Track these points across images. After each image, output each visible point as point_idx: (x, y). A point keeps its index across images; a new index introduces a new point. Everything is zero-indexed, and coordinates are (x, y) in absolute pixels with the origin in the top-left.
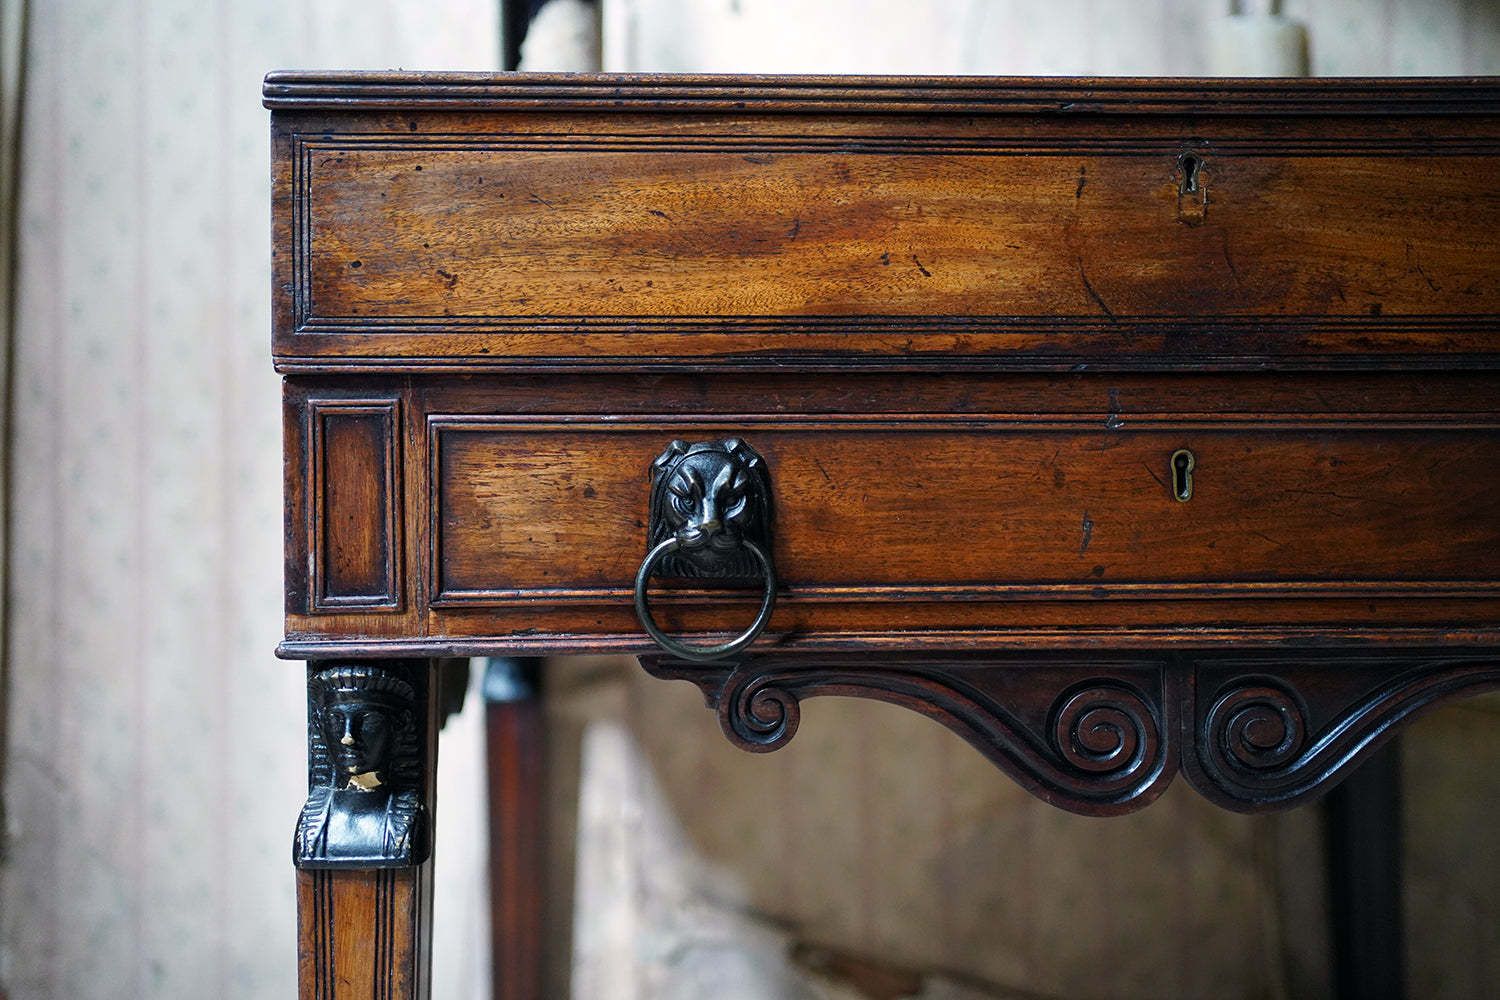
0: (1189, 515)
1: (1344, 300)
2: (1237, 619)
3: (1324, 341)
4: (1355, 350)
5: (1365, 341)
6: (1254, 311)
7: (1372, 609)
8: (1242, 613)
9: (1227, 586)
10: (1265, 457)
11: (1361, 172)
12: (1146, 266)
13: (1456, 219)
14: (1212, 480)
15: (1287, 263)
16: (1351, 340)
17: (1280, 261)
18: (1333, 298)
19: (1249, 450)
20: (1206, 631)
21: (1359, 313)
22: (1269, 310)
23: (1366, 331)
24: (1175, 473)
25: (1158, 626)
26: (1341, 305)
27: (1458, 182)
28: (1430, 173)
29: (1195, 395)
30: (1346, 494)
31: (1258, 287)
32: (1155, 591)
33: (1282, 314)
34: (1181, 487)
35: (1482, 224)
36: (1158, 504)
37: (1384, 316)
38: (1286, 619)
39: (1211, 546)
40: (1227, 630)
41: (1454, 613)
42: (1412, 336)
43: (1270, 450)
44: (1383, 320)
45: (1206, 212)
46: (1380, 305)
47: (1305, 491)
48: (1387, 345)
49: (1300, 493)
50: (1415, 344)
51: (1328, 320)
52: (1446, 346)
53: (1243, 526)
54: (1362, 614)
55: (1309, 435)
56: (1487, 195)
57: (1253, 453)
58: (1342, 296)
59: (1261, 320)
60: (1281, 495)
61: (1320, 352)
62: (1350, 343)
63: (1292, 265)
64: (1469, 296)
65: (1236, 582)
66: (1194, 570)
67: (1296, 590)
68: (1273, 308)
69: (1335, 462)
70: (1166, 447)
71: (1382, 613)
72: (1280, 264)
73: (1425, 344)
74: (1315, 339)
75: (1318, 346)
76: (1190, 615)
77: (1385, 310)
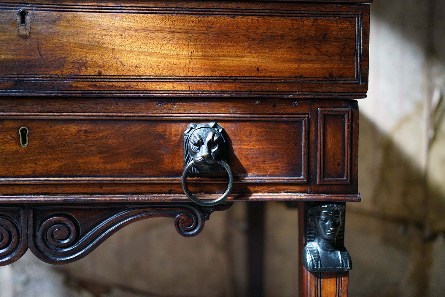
0: (27, 152)
1: (87, 69)
2: (47, 191)
3: (79, 85)
4: (91, 89)
5: (96, 85)
6: (50, 73)
7: (101, 187)
8: (50, 189)
9: (42, 179)
10: (58, 129)
11: (94, 19)
12: (5, 54)
13: (131, 38)
14: (36, 139)
15: (64, 54)
16: (90, 85)
17: (61, 54)
18: (82, 68)
19: (51, 127)
20: (34, 196)
21: (93, 74)
22: (56, 73)
23: (96, 81)
24: (21, 135)
25: (15, 195)
26: (86, 71)
27: (132, 24)
28: (121, 20)
29: (28, 105)
30: (91, 144)
31: (52, 64)
32: (13, 181)
33: (62, 74)
34: (24, 142)
35: (142, 41)
36: (14, 148)
37: (103, 76)
38: (67, 192)
39: (36, 164)
40: (43, 196)
41: (133, 189)
42: (114, 83)
43: (59, 127)
44: (103, 77)
45: (30, 34)
46: (101, 72)
47: (74, 143)
48: (105, 87)
49: (72, 144)
50: (115, 87)
51: (81, 77)
52: (128, 87)
53: (49, 156)
54: (97, 190)
55: (75, 121)
56: (144, 29)
57: (52, 128)
58: (86, 67)
59: (54, 76)
60: (64, 145)
61: (77, 89)
62: (89, 86)
63: (66, 55)
64: (137, 68)
65: (46, 177)
66: (29, 173)
67: (70, 181)
68: (58, 72)
69: (86, 132)
70: (17, 126)
71: (105, 189)
72: (61, 55)
73: (119, 87)
74: (75, 84)
75: (76, 87)
76: (28, 190)
77: (103, 73)
